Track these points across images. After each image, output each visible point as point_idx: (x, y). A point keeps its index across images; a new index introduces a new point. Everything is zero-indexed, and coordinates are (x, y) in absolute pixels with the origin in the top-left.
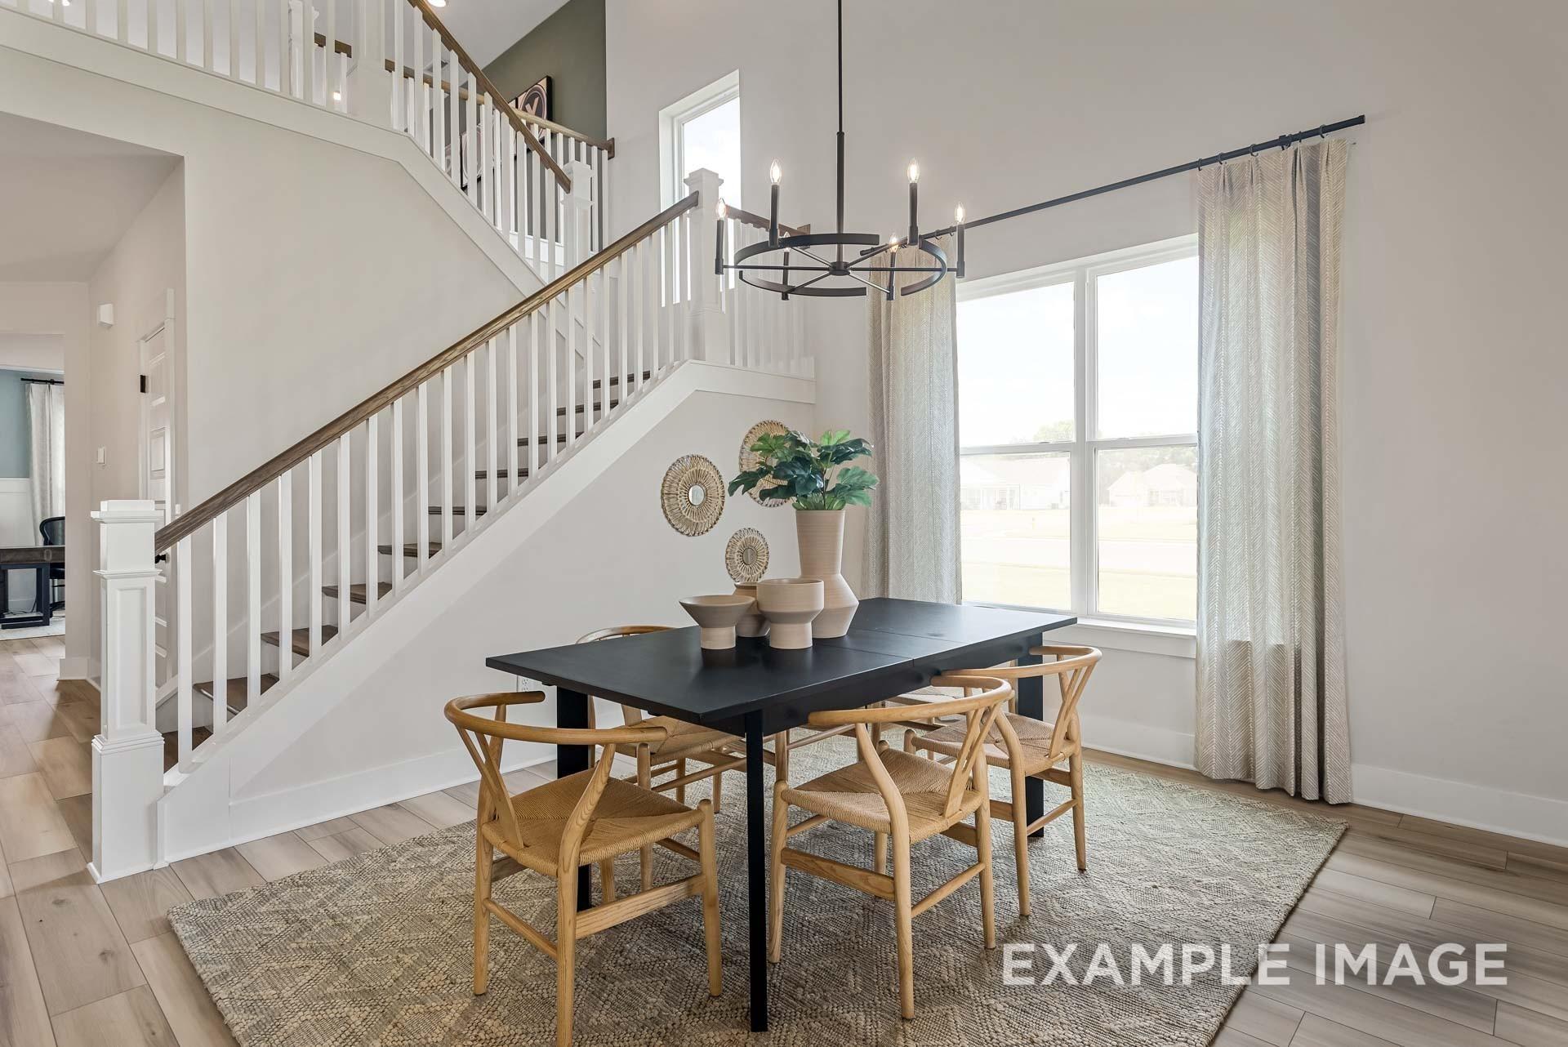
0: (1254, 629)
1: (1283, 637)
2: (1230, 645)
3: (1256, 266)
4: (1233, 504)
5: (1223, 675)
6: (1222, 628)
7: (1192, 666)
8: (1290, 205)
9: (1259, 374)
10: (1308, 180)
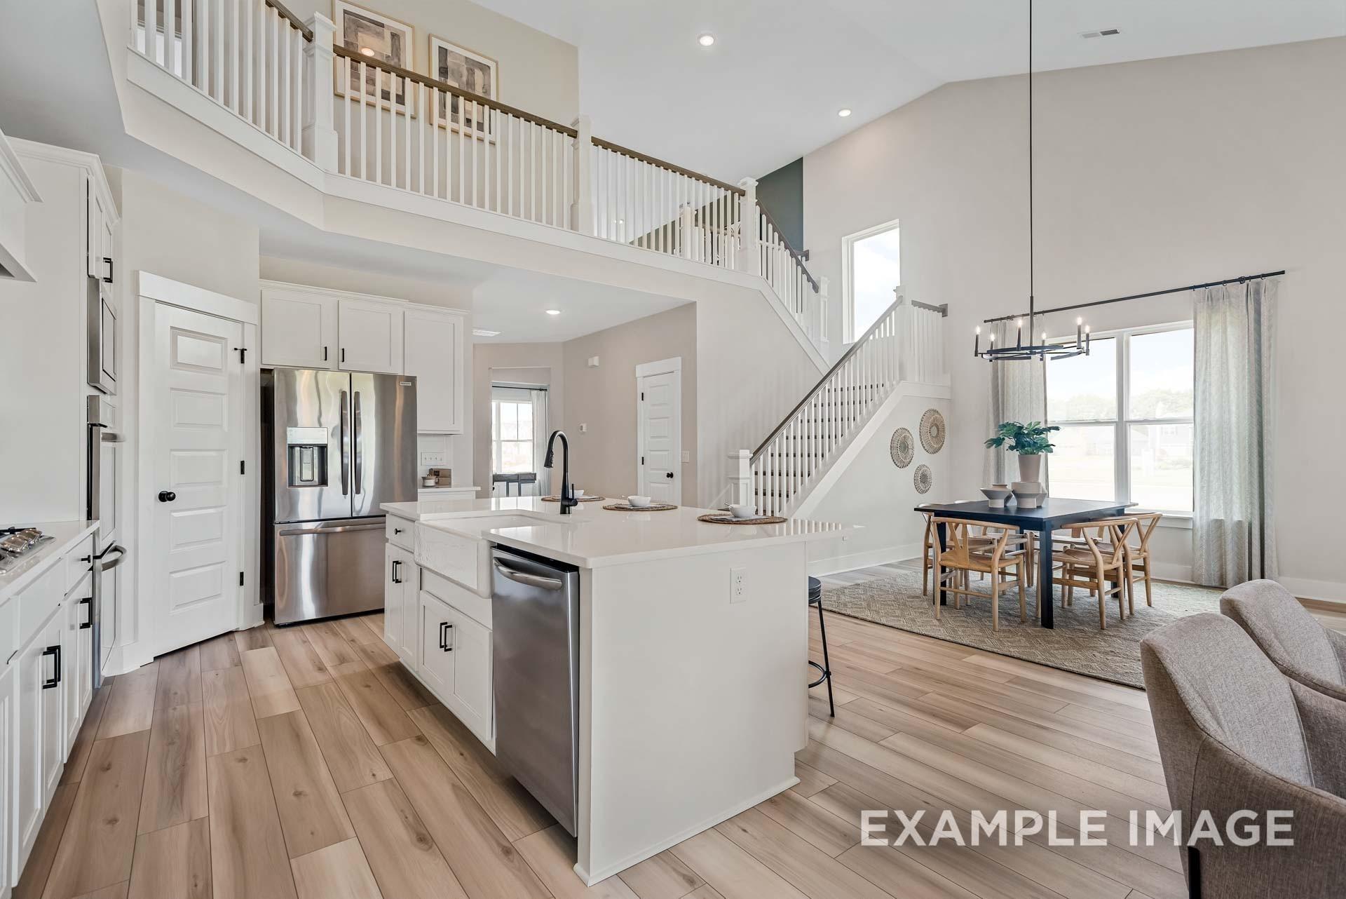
0: (1226, 513)
1: (1242, 517)
2: (1212, 521)
3: (1226, 339)
4: (1213, 453)
5: (1208, 535)
6: (1208, 513)
7: (1191, 532)
8: (1245, 311)
9: (1228, 391)
10: (1254, 298)
